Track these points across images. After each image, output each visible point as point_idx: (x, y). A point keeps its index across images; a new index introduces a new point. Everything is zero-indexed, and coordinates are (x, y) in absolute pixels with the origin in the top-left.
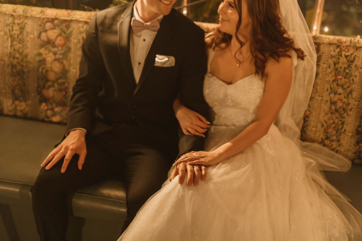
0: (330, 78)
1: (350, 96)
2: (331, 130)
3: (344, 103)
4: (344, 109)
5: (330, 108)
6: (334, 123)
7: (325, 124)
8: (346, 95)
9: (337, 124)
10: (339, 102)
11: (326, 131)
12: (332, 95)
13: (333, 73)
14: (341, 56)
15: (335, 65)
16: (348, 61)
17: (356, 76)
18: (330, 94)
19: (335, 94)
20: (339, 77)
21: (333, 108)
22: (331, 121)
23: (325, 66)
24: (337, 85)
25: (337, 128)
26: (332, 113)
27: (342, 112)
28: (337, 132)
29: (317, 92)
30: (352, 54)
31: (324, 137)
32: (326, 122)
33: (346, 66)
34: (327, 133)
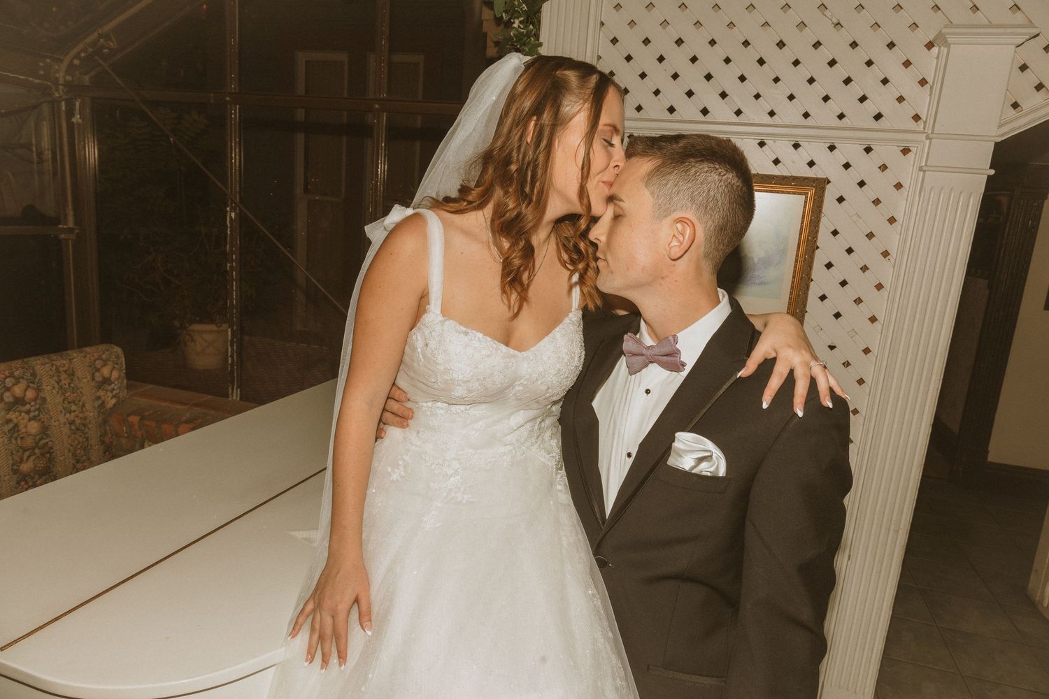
0: (59, 399)
1: (84, 409)
2: (79, 451)
3: (81, 418)
4: (84, 425)
5: (71, 429)
6: (79, 444)
7: (71, 448)
8: (80, 410)
9: (83, 442)
10: (76, 419)
11: (75, 455)
12: (68, 415)
13: (60, 392)
14: (60, 372)
15: (58, 384)
16: (69, 375)
17: (82, 387)
18: (65, 415)
19: (70, 413)
20: (67, 395)
21: (73, 427)
22: (76, 442)
23: (49, 388)
24: (69, 403)
25: (83, 447)
26: (74, 434)
27: (83, 428)
28: (85, 452)
29: (52, 418)
30: (69, 368)
31: (74, 462)
32: (72, 446)
33: (69, 381)
34: (76, 456)
